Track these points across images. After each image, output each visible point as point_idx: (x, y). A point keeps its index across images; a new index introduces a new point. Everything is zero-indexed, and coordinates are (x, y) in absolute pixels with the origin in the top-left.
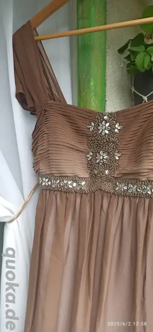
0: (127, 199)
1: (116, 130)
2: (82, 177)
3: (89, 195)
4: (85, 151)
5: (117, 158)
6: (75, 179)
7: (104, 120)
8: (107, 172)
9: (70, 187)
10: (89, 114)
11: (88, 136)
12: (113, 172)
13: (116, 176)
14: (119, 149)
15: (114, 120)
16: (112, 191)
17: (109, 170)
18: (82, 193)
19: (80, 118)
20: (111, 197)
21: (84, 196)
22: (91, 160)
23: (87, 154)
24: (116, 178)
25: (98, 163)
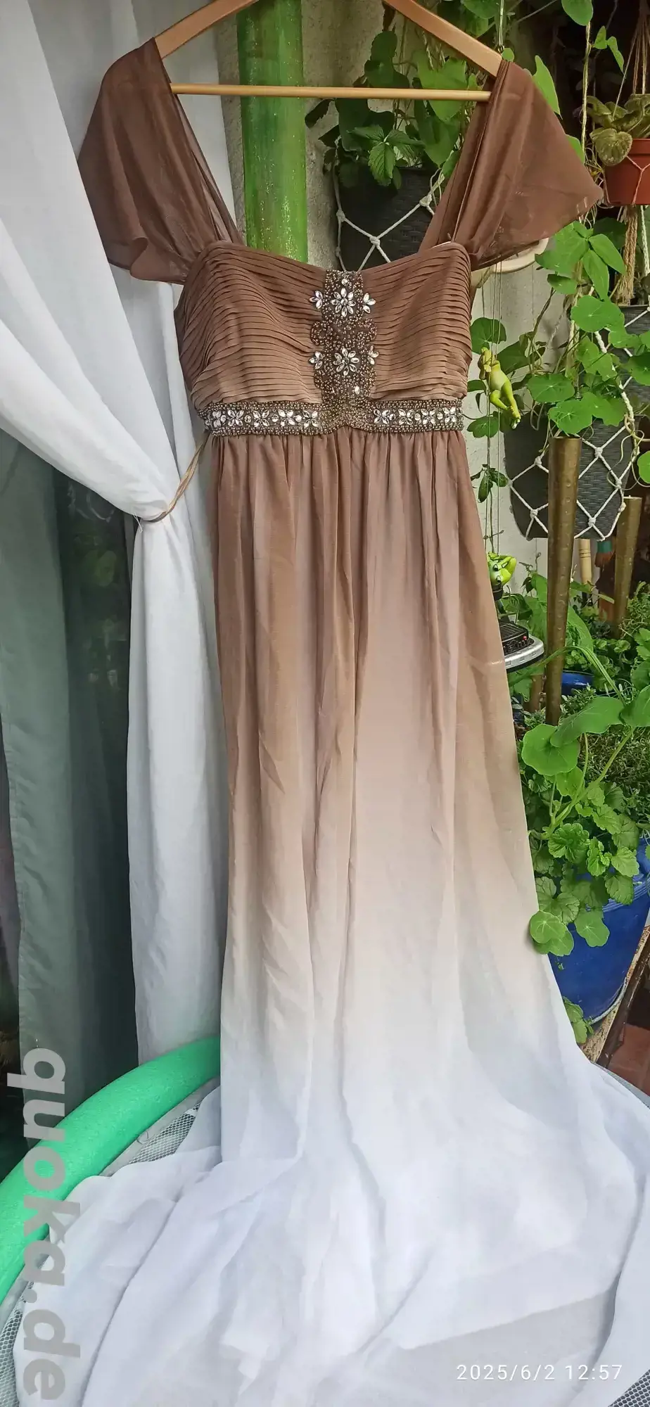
0: (394, 439)
1: (366, 308)
2: (311, 402)
3: (325, 437)
4: (307, 350)
5: (372, 362)
6: (299, 407)
7: (343, 286)
8: (357, 389)
9: (292, 423)
10: (309, 275)
11: (312, 320)
12: (367, 388)
13: (371, 396)
14: (374, 343)
15: (360, 288)
16: (367, 426)
17: (359, 385)
18: (314, 434)
19: (294, 282)
20: (366, 438)
21: (317, 439)
22: (322, 368)
23: (311, 357)
24: (373, 401)
25: (341, 373)
